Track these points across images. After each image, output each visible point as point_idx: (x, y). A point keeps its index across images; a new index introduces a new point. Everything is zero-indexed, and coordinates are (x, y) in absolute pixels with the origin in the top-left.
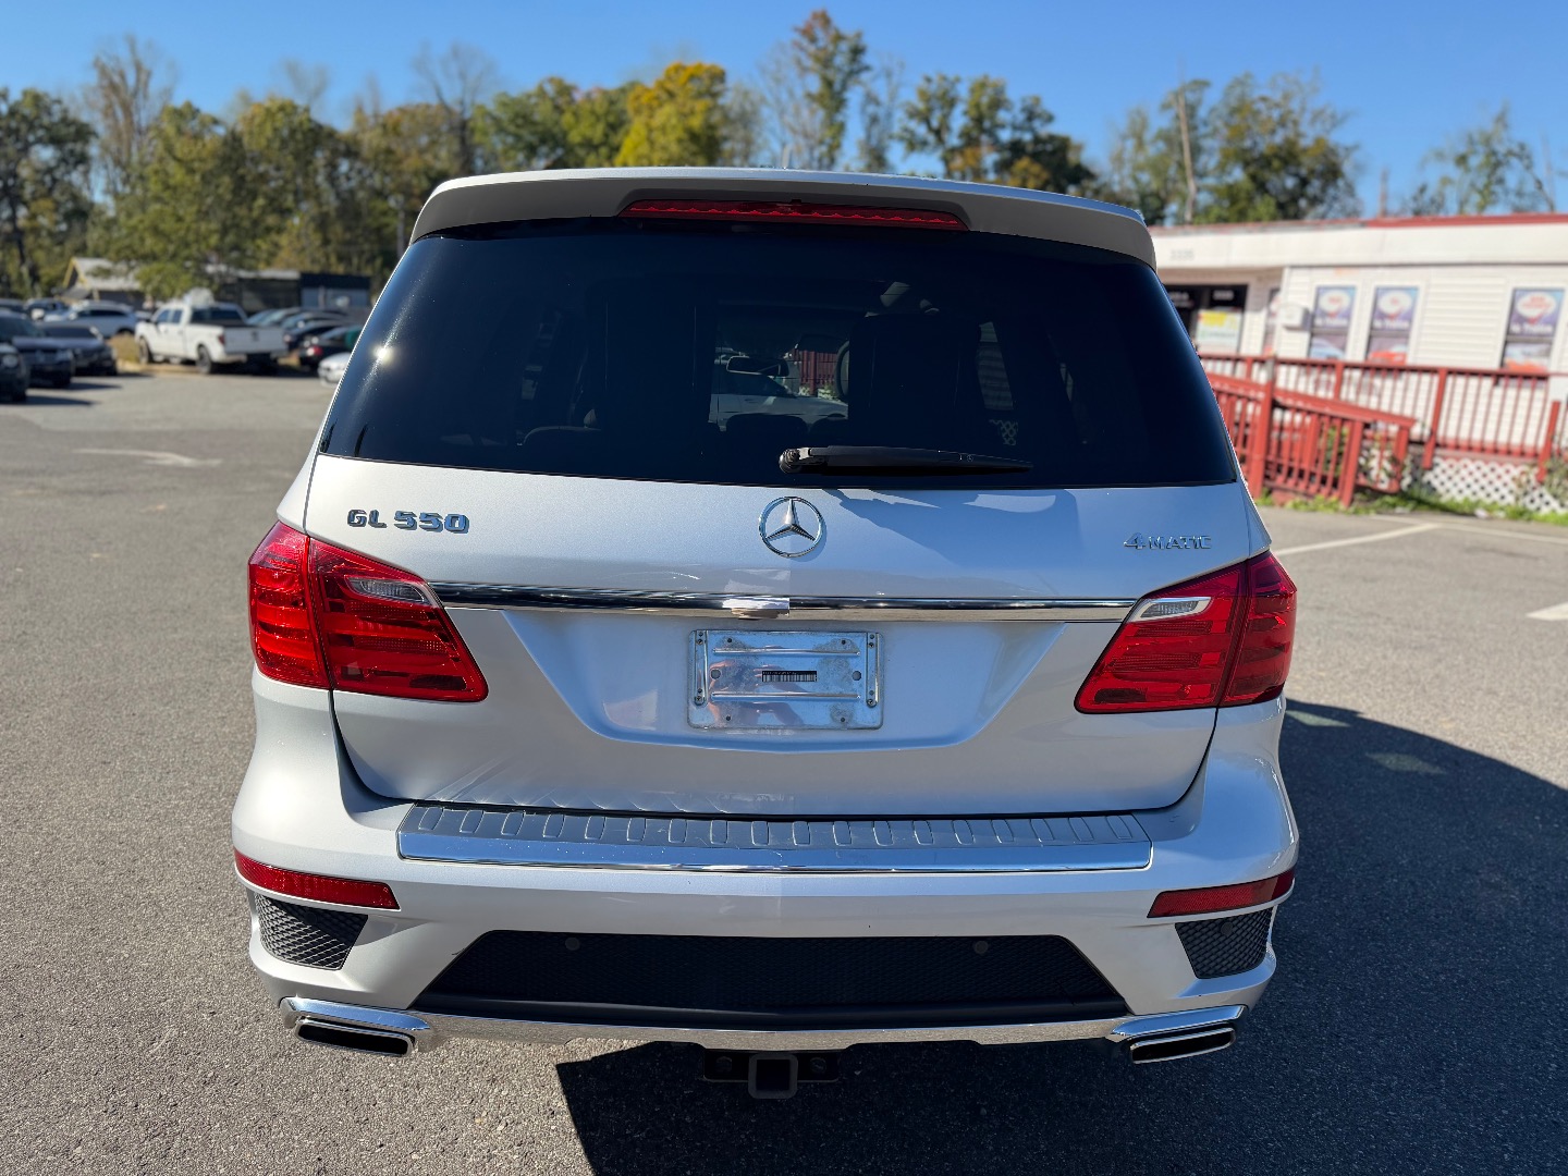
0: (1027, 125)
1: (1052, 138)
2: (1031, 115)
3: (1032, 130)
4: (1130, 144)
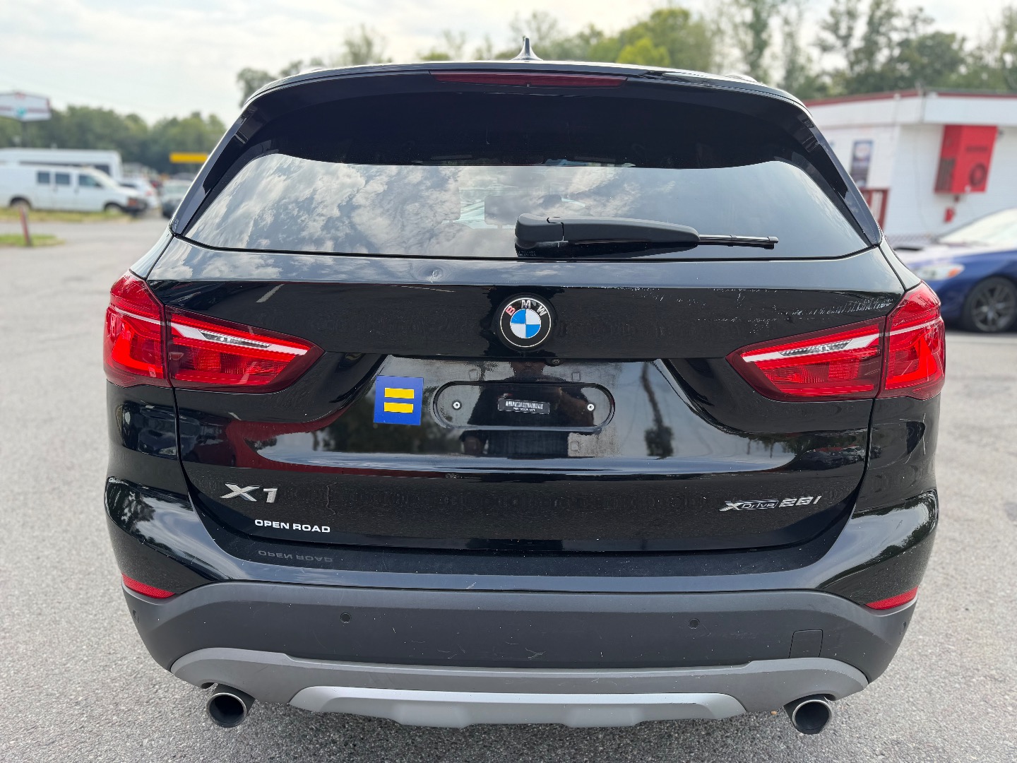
0: (912, 29)
1: (937, 36)
2: (914, 19)
3: (915, 31)
4: (1002, 35)
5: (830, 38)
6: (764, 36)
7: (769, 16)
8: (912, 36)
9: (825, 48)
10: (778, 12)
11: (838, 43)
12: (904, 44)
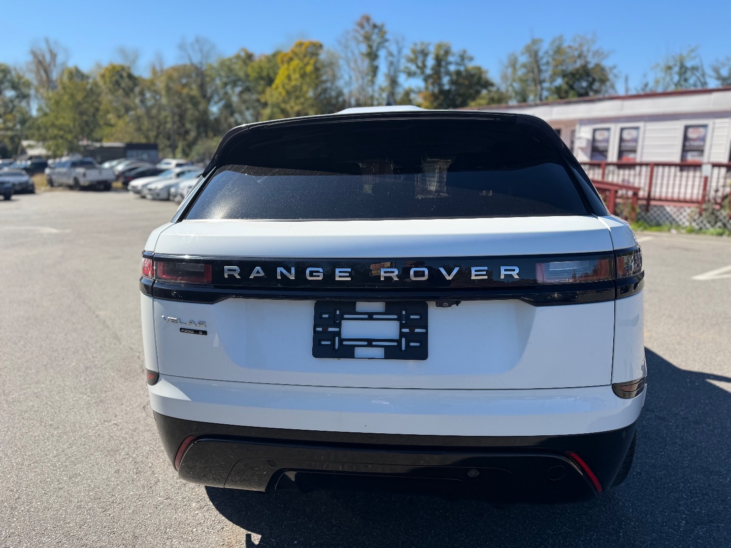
0: (461, 63)
2: (462, 57)
3: (465, 65)
4: (510, 70)
5: (413, 68)
6: (376, 63)
7: (377, 50)
8: (462, 68)
9: (410, 74)
10: (384, 47)
11: (418, 71)
12: (458, 73)
